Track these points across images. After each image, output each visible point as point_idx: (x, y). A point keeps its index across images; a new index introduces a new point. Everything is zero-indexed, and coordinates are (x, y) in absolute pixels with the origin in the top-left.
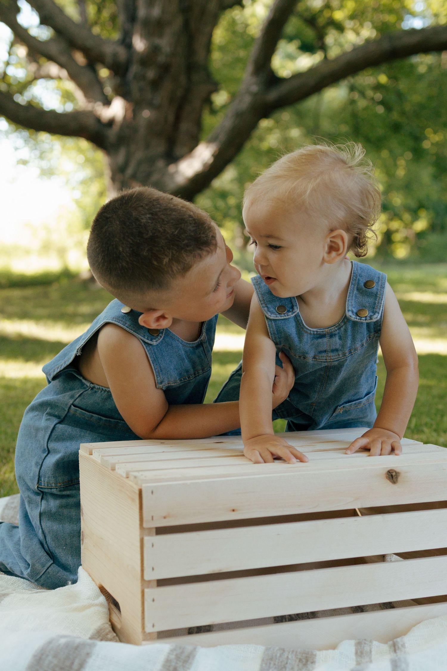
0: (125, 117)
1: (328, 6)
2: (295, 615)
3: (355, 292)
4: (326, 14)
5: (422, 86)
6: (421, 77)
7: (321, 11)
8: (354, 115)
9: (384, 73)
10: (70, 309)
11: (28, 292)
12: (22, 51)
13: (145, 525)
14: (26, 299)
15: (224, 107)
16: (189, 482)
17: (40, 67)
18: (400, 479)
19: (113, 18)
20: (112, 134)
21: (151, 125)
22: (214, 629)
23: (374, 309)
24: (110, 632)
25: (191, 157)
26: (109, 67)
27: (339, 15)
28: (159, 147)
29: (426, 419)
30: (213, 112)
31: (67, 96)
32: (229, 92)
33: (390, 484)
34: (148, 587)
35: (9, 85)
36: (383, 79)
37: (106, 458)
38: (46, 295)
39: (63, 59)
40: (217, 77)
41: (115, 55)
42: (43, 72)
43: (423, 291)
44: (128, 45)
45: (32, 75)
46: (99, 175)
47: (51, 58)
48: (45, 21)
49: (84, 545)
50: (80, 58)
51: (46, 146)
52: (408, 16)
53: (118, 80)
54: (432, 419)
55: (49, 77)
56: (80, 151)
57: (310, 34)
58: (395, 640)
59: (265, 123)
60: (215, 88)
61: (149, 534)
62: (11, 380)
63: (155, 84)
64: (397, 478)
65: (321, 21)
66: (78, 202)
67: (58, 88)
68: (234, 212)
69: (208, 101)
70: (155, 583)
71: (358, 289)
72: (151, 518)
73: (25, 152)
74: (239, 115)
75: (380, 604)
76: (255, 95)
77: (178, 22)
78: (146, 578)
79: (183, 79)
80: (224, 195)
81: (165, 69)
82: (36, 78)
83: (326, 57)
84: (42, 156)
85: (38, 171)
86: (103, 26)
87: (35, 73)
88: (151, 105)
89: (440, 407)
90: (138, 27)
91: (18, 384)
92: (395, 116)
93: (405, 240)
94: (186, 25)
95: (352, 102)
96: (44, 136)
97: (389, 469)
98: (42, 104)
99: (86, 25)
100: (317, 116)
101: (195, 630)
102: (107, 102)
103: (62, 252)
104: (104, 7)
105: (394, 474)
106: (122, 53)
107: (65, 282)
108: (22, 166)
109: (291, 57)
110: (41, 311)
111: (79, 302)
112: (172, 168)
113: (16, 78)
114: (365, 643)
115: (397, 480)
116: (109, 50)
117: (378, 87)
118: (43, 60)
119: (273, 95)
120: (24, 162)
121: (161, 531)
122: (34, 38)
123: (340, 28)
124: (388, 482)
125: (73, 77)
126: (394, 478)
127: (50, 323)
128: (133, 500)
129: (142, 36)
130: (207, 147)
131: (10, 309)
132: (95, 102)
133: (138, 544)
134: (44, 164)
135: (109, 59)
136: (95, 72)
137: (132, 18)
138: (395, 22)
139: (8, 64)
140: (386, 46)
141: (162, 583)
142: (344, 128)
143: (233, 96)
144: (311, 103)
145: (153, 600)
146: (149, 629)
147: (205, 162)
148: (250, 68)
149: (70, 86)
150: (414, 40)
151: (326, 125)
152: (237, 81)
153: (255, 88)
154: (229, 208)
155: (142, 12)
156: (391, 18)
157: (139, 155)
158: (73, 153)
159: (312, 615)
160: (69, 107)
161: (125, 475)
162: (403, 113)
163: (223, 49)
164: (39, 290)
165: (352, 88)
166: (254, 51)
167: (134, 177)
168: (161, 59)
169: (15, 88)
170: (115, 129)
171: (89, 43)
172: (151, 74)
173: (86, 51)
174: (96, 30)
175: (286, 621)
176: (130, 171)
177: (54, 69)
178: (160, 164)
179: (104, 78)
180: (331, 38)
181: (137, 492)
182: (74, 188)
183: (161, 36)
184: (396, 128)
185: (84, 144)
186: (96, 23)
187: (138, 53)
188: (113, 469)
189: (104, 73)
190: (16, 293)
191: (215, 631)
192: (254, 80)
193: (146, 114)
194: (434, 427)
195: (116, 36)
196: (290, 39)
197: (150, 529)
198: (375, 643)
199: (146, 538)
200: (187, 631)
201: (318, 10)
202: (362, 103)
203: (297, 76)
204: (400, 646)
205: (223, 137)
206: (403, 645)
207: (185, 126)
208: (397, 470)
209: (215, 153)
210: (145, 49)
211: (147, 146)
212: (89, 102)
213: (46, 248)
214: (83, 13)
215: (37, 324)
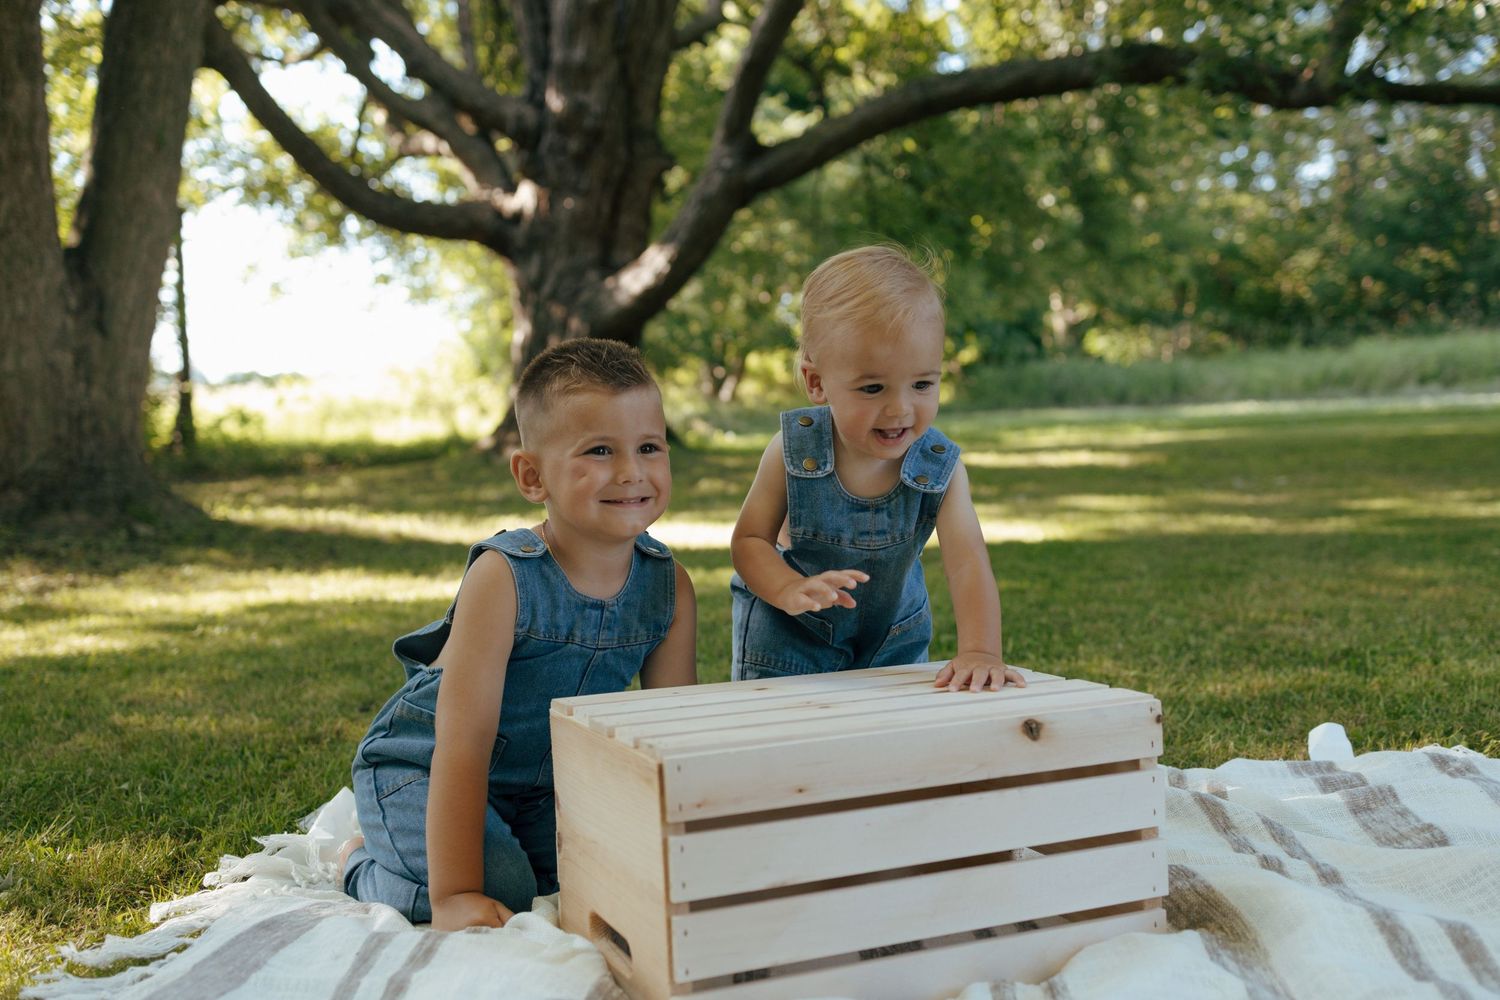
0: (537, 209)
1: (827, 41)
2: (890, 947)
3: (917, 453)
4: (826, 52)
5: (966, 153)
6: (965, 140)
7: (818, 48)
8: (871, 197)
9: (911, 136)
10: (467, 494)
11: (402, 471)
12: (379, 116)
13: (670, 819)
14: (400, 481)
15: (681, 190)
16: (732, 750)
17: (407, 138)
18: (1043, 733)
19: (513, 65)
20: (519, 234)
21: (575, 219)
22: (772, 974)
23: (939, 478)
24: (613, 988)
25: (639, 265)
26: (513, 137)
27: (843, 54)
28: (590, 252)
29: (1028, 640)
30: (666, 198)
31: (448, 180)
32: (687, 169)
33: (1029, 740)
34: (677, 914)
35: (362, 166)
36: (910, 145)
37: (597, 720)
38: (429, 475)
39: (443, 126)
40: (671, 148)
41: (520, 118)
42: (414, 145)
43: (984, 451)
44: (540, 105)
45: (394, 151)
46: (500, 294)
47: (424, 125)
48: (413, 71)
49: (562, 854)
50: (467, 124)
51: (419, 255)
52: (943, 53)
53: (525, 154)
54: (1035, 639)
55: (420, 153)
56: (469, 259)
57: (802, 83)
58: (1051, 980)
59: (743, 214)
60: (670, 162)
61: (676, 833)
62: (395, 604)
63: (581, 160)
64: (1038, 732)
65: (818, 63)
66: (467, 337)
67: (433, 170)
68: (698, 344)
69: (659, 183)
70: (687, 908)
71: (922, 451)
72: (677, 808)
73: (387, 266)
74: (705, 202)
75: (1015, 924)
76: (728, 172)
77: (612, 68)
78: (675, 898)
79: (621, 151)
80: (683, 319)
81: (595, 137)
82: (401, 155)
83: (826, 115)
84: (414, 269)
85: (407, 293)
86: (499, 77)
87: (400, 147)
88: (575, 191)
89: (1044, 620)
90: (552, 76)
91: (408, 610)
92: (929, 197)
93: (949, 376)
94: (624, 70)
95: (867, 178)
96: (415, 240)
97: (1026, 719)
98: (411, 193)
99: (475, 74)
100: (817, 201)
101: (744, 977)
102: (511, 188)
103: (447, 410)
104: (499, 49)
105: (1034, 726)
106: (530, 115)
107: (455, 454)
108: (382, 286)
109: (775, 118)
110: (421, 499)
111: (480, 483)
112: (609, 282)
113: (371, 156)
114: (1004, 987)
115: (1038, 735)
116: (510, 111)
117: (903, 157)
118: (411, 128)
119: (755, 172)
120: (385, 279)
121: (693, 827)
122: (399, 97)
123: (845, 71)
124: (1026, 739)
125: (458, 152)
126: (1034, 731)
127: (442, 517)
128: (648, 781)
129: (559, 91)
130: (661, 250)
131: (376, 497)
132: (492, 188)
133: (659, 849)
134: (417, 282)
135: (511, 125)
136: (491, 144)
137: (543, 63)
138: (926, 63)
139: (359, 133)
140: (916, 96)
141: (697, 906)
142: (856, 218)
143: (694, 177)
144: (805, 184)
145: (686, 933)
146: (681, 977)
147: (658, 272)
148: (719, 133)
149: (454, 166)
150: (956, 87)
151: (830, 216)
152: (700, 152)
153: (727, 163)
154: (692, 338)
155: (557, 55)
156: (919, 57)
157: (560, 264)
158: (459, 264)
159: (916, 946)
160: (452, 197)
161: (631, 744)
162: (941, 195)
163: (677, 107)
164: (419, 467)
165: (867, 161)
166: (722, 110)
167: (553, 296)
168: (588, 122)
169: (369, 171)
170: (524, 226)
171: (481, 102)
172: (574, 145)
173: (476, 114)
174: (489, 81)
175: (877, 956)
176: (547, 289)
177: (429, 141)
178: (592, 276)
179: (503, 153)
180: (833, 88)
181: (656, 769)
182: (461, 316)
183: (587, 89)
184: (931, 216)
185: (474, 249)
186: (489, 72)
187: (554, 115)
188: (611, 736)
189: (503, 144)
190: (383, 474)
191: (774, 976)
192: (726, 150)
193: (569, 203)
194: (1042, 650)
195: (519, 90)
196: (774, 93)
197: (676, 824)
198: (1019, 985)
199: (672, 839)
200: (731, 980)
201: (813, 47)
202: (881, 181)
203: (789, 143)
204: (1060, 989)
205: (683, 235)
206: (1065, 988)
207: (627, 220)
208: (1039, 720)
209: (673, 257)
210: (563, 110)
211: (572, 251)
212: (484, 188)
213: (423, 404)
214: (470, 57)
215: (422, 519)
